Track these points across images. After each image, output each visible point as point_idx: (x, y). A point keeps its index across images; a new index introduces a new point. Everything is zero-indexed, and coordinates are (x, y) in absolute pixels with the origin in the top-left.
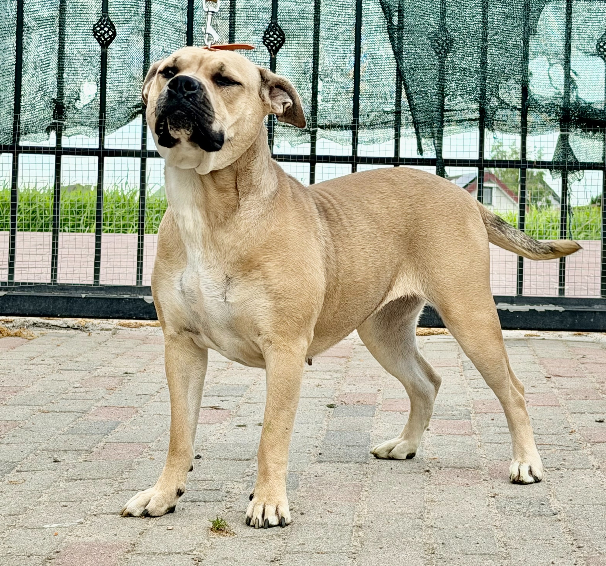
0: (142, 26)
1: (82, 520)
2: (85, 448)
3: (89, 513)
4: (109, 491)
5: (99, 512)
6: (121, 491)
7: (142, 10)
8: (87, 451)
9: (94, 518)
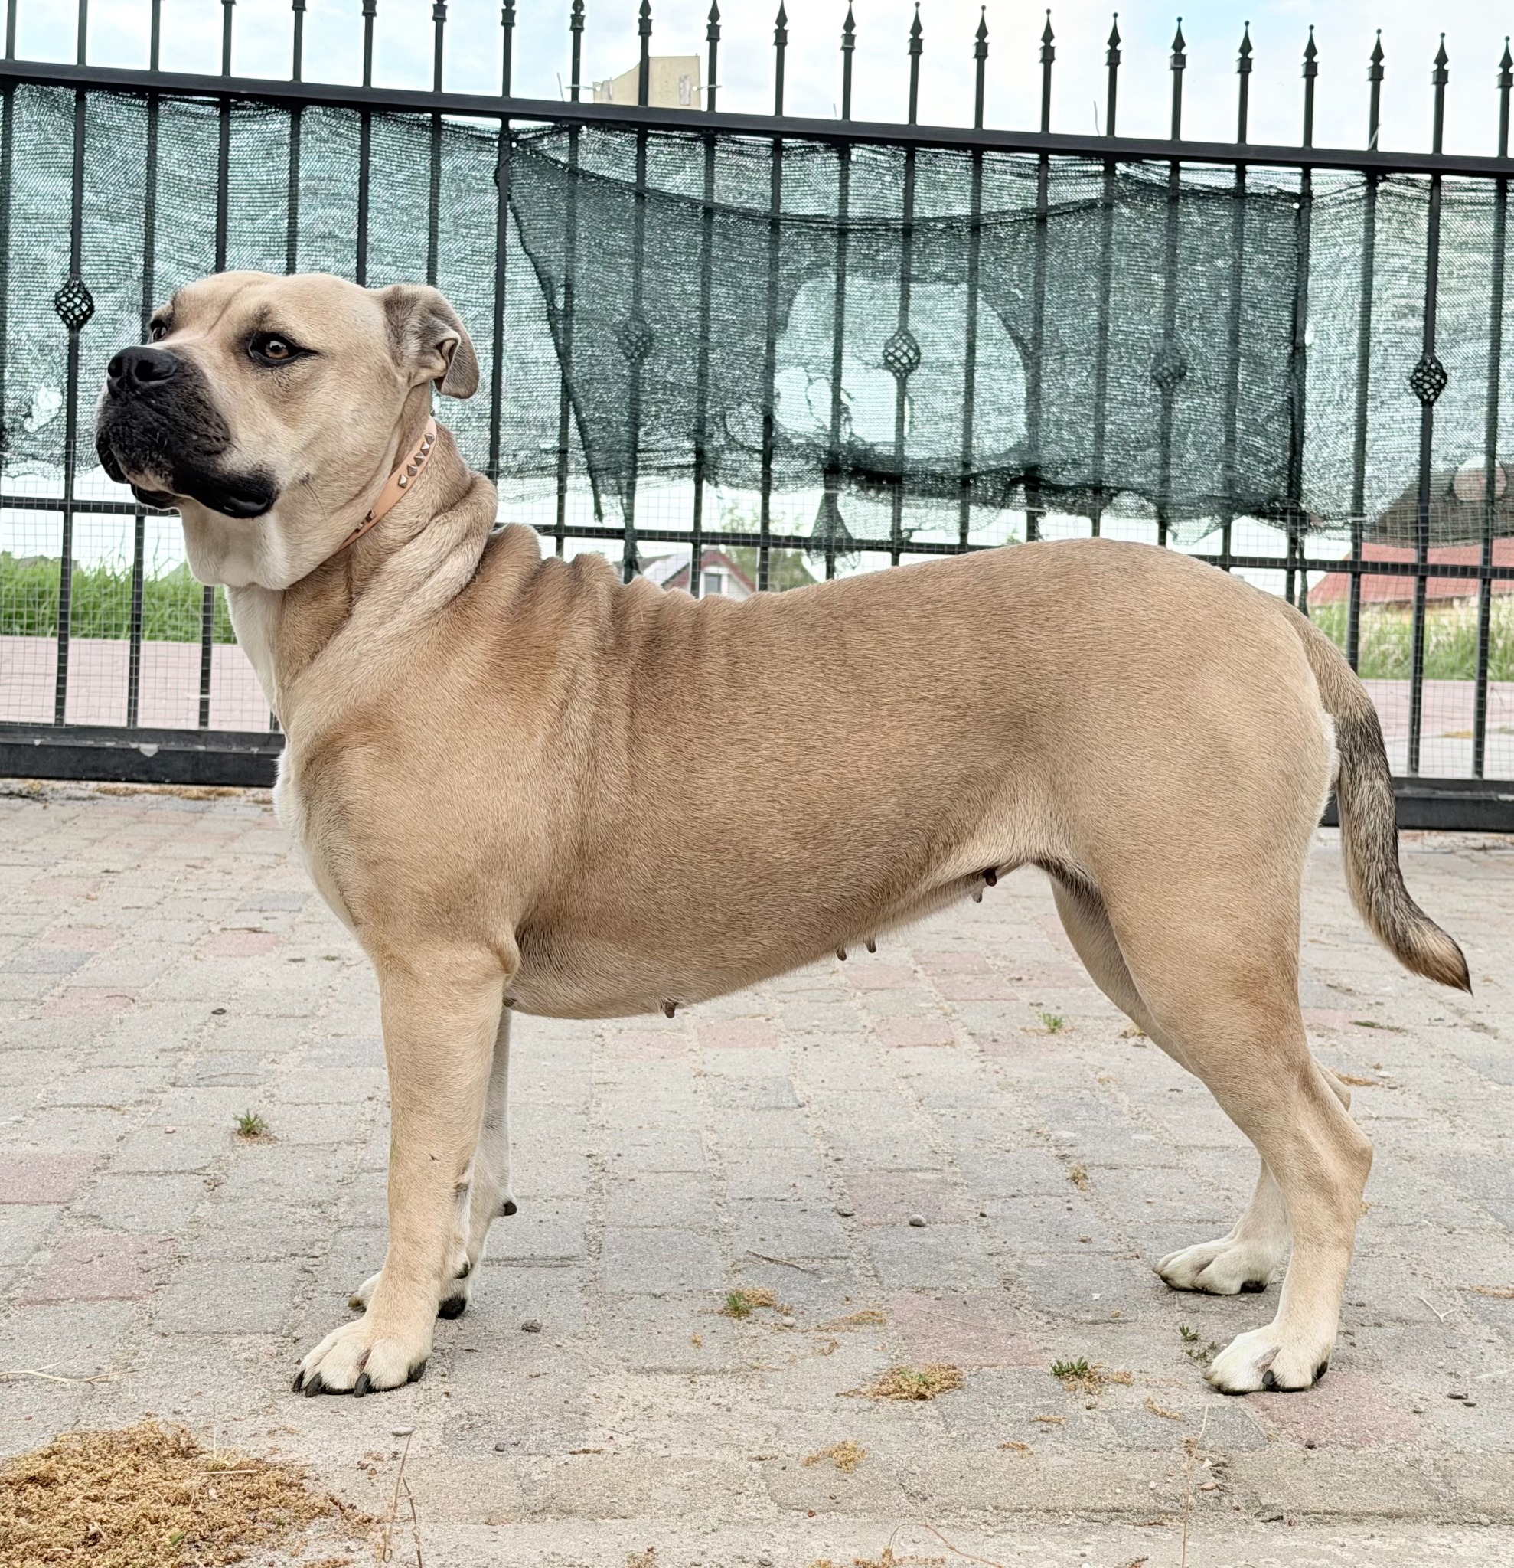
0: (139, 297)
1: (20, 1117)
2: (32, 996)
3: (33, 1105)
4: (70, 1067)
5: (50, 1103)
6: (90, 1068)
7: (139, 270)
8: (34, 1000)
9: (41, 1114)
